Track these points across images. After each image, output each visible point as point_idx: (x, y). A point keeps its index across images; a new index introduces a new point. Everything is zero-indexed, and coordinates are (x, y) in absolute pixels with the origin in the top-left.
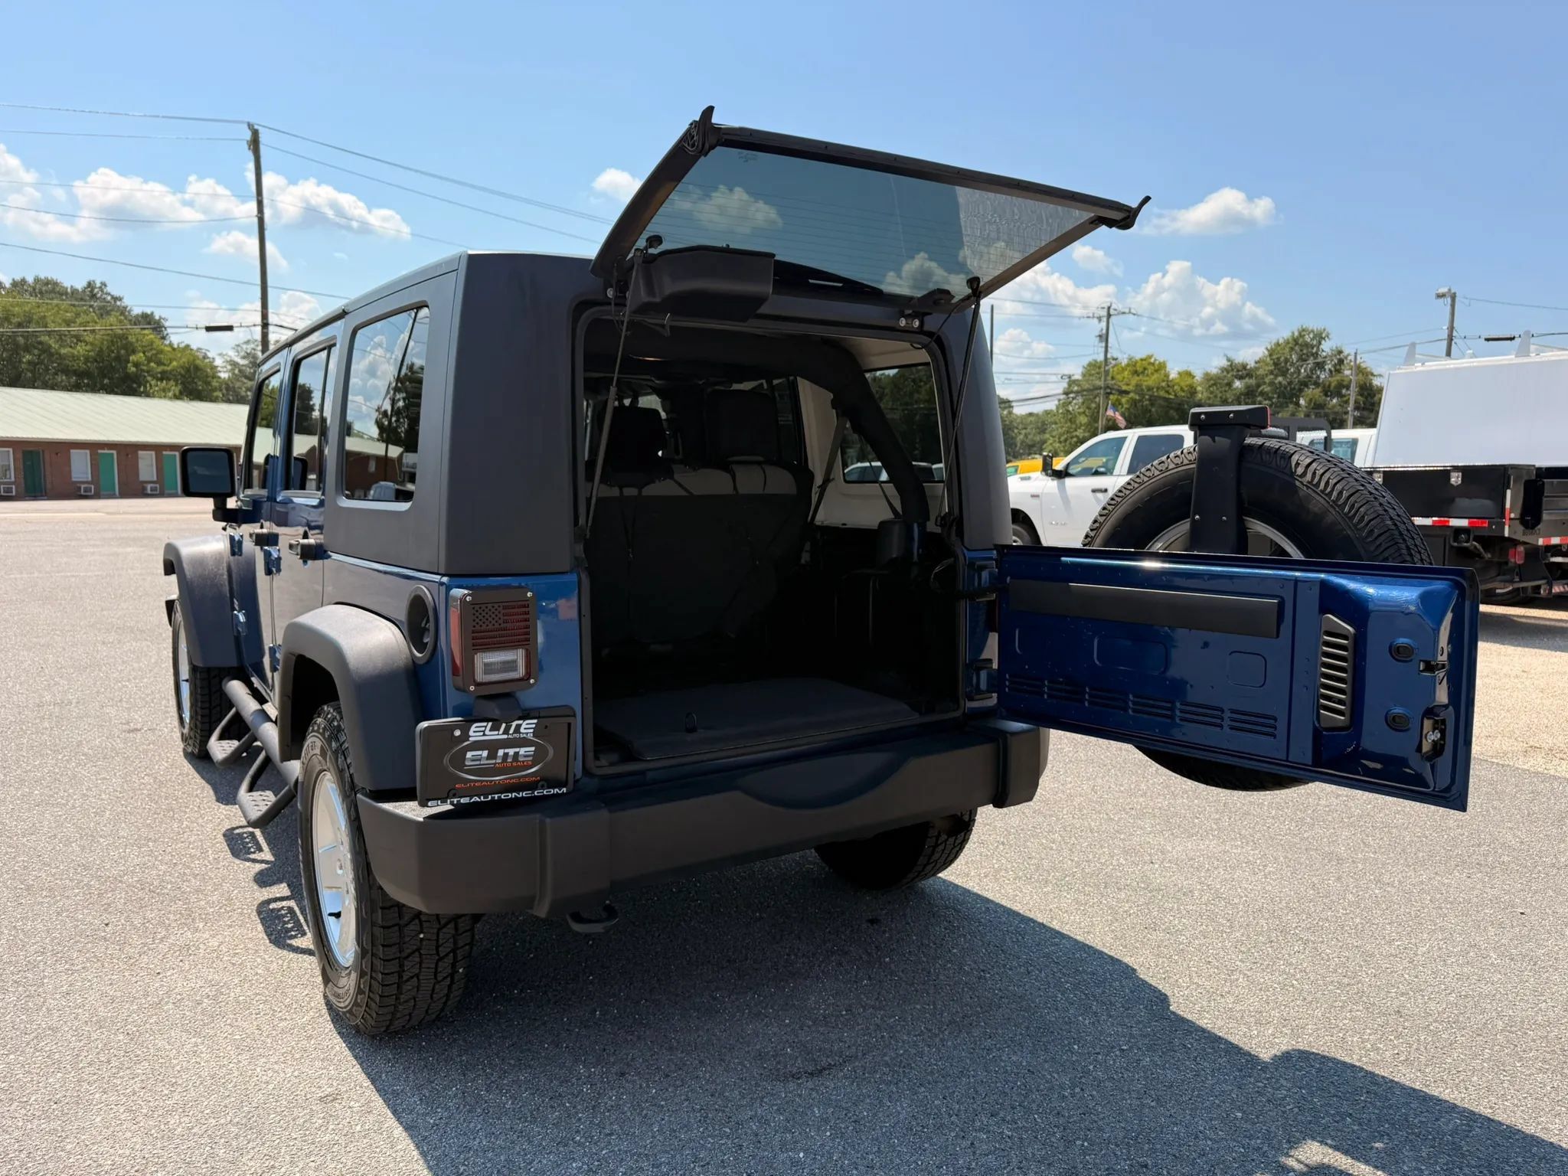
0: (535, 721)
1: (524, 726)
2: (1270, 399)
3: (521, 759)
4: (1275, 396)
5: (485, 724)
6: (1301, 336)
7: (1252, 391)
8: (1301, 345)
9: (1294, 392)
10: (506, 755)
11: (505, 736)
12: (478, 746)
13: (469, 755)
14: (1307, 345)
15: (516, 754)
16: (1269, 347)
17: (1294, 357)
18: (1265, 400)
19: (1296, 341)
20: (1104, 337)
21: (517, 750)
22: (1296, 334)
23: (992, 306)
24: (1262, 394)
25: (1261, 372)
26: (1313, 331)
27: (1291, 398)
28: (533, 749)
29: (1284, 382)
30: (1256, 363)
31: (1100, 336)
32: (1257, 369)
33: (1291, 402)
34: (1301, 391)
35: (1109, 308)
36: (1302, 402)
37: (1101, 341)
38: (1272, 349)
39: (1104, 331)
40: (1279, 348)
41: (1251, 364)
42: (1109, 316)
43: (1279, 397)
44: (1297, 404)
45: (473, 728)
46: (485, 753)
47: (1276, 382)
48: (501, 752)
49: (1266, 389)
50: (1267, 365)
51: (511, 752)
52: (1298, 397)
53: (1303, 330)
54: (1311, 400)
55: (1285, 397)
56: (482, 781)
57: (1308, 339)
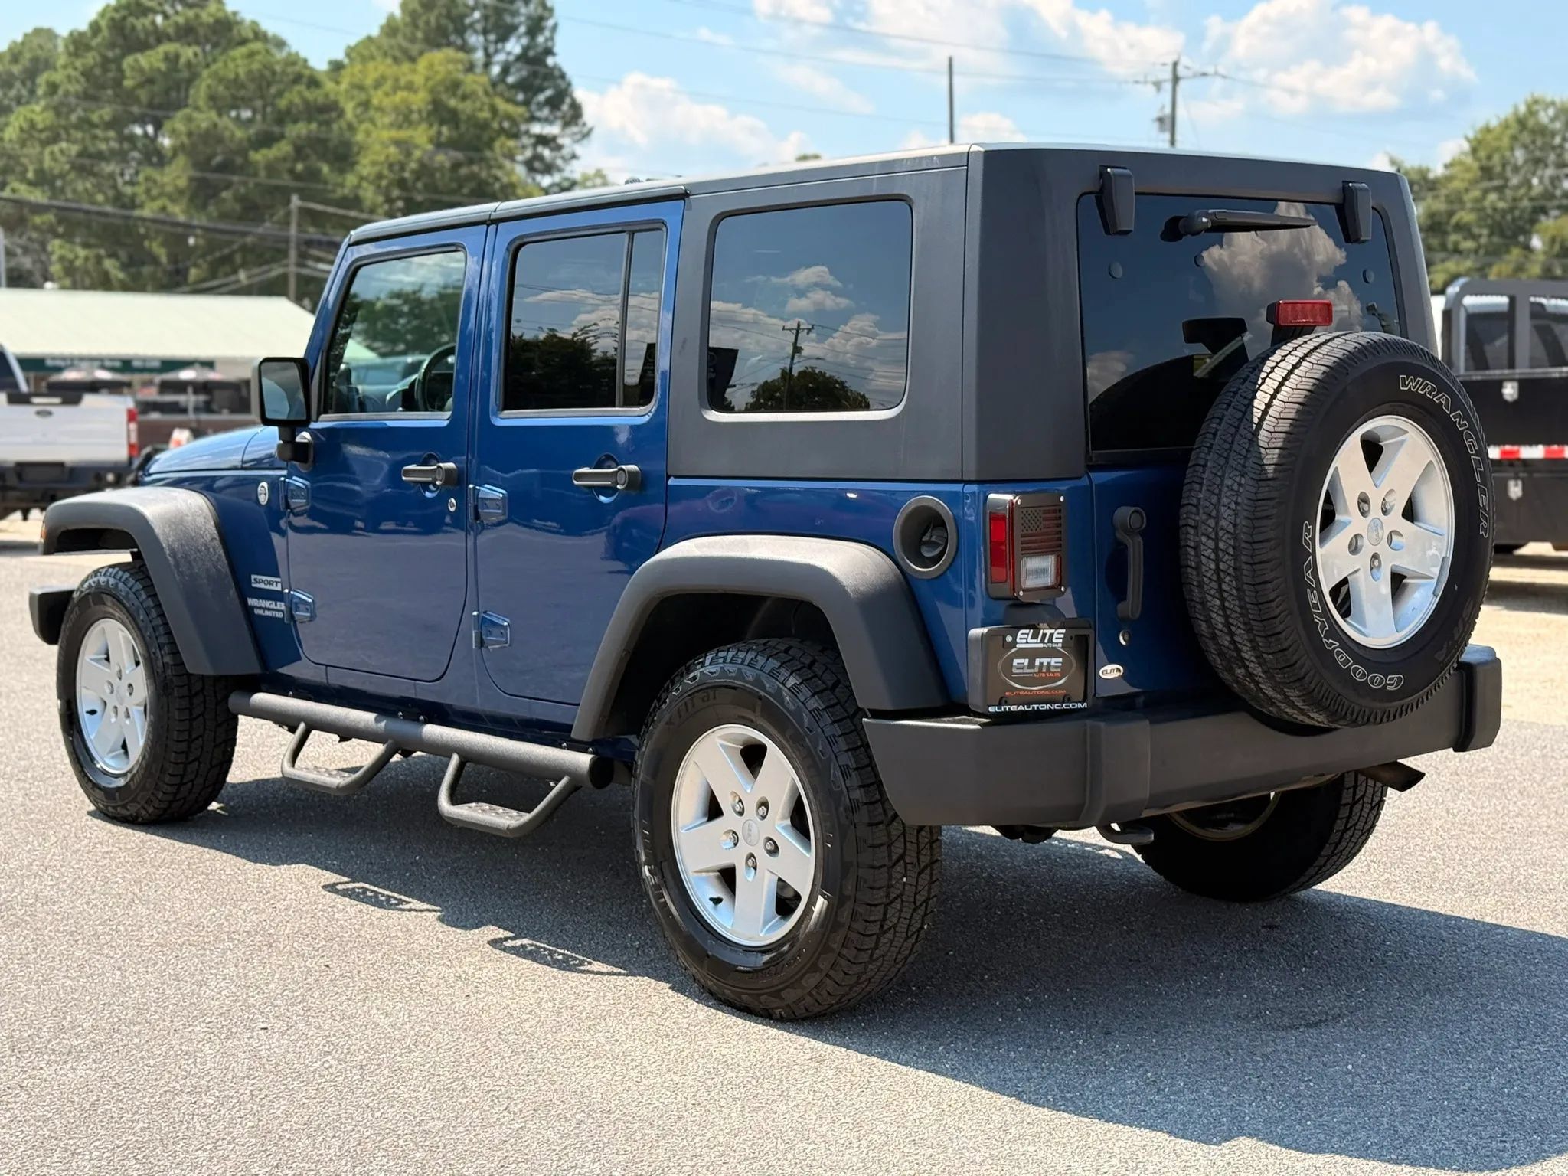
0: (1064, 631)
1: (1055, 636)
2: (1475, 237)
3: (1052, 670)
4: (1485, 232)
5: (1027, 631)
6: (1531, 113)
7: (1439, 223)
8: (1533, 132)
9: (1521, 223)
10: (1041, 664)
11: (1041, 645)
12: (1023, 653)
13: (1016, 662)
14: (1542, 131)
15: (1049, 664)
16: (1471, 135)
17: (1520, 155)
18: (1465, 239)
19: (1522, 123)
20: (1168, 122)
21: (1049, 660)
22: (1522, 109)
23: (951, 60)
24: (1459, 227)
25: (1457, 184)
26: (1553, 103)
27: (1515, 236)
28: (1060, 660)
29: (1501, 205)
30: (1446, 166)
31: (1161, 120)
32: (1449, 179)
33: (1517, 244)
34: (1533, 221)
35: (1175, 65)
36: (1536, 242)
37: (1162, 129)
38: (1476, 139)
39: (1168, 110)
40: (1489, 137)
41: (1437, 171)
42: (1176, 79)
43: (1491, 234)
44: (1527, 248)
45: (1019, 636)
46: (1026, 662)
47: (1487, 203)
48: (1037, 662)
49: (1466, 216)
50: (1468, 169)
51: (1045, 661)
52: (1528, 234)
53: (1536, 102)
54: (1553, 240)
55: (1502, 234)
56: (1024, 690)
57: (1544, 117)
